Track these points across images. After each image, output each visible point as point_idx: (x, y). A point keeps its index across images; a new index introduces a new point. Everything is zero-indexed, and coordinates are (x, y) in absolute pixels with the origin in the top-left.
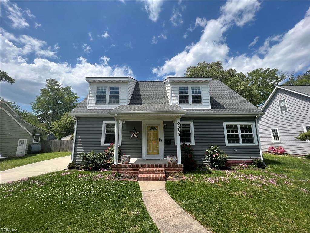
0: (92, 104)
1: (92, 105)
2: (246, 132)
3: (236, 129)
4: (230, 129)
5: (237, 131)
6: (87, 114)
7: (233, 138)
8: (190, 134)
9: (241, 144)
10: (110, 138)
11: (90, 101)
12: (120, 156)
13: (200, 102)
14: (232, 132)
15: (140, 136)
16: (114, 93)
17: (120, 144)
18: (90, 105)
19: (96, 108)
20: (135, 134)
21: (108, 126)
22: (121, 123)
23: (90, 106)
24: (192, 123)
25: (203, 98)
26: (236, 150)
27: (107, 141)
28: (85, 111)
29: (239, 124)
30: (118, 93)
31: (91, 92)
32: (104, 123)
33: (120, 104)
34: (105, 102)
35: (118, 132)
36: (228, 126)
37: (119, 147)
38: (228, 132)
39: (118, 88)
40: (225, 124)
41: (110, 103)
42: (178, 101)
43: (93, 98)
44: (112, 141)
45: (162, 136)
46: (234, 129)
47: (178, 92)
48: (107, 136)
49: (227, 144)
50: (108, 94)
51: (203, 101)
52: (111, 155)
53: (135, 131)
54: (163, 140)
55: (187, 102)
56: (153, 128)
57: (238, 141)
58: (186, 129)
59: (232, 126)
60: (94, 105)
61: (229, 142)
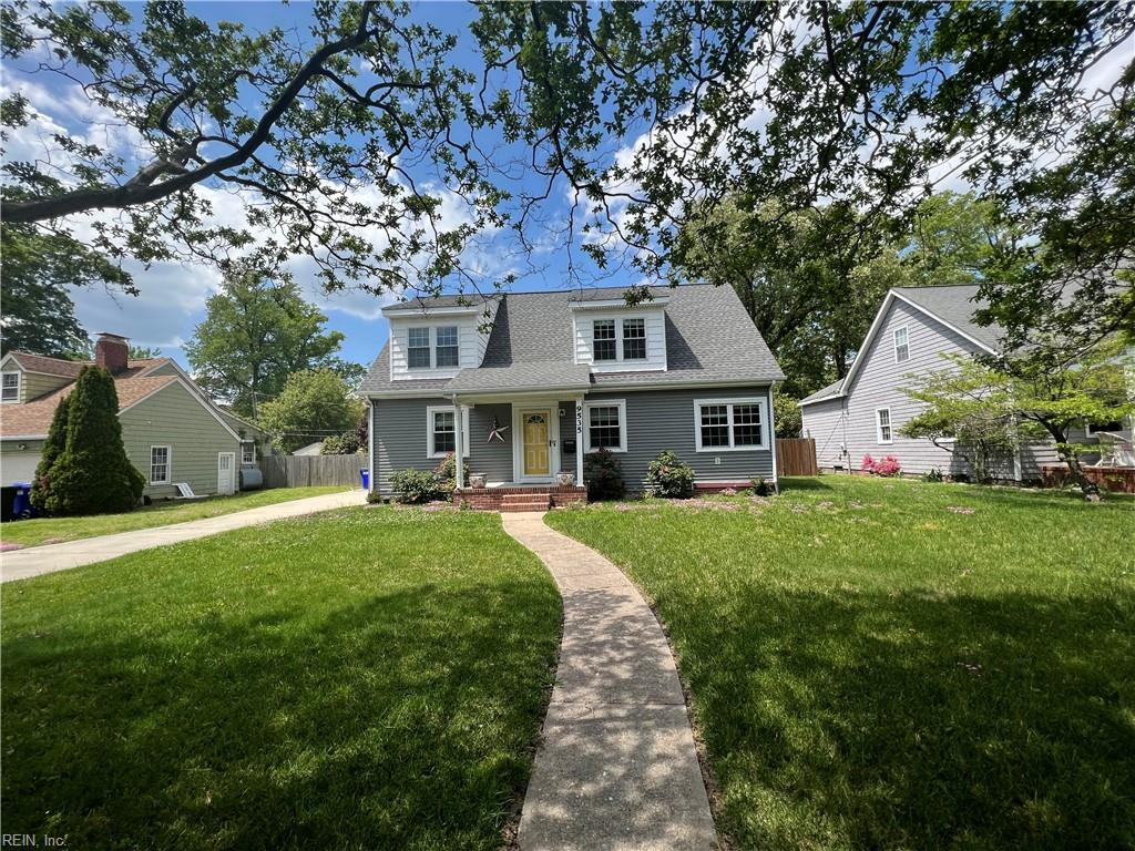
0: (400, 369)
1: (401, 371)
2: (747, 420)
3: (723, 415)
4: (710, 416)
5: (724, 420)
6: (393, 391)
7: (714, 436)
8: (618, 429)
9: (732, 447)
10: (445, 442)
11: (396, 363)
12: (466, 476)
13: (642, 355)
14: (714, 421)
15: (508, 435)
16: (447, 341)
17: (467, 454)
18: (396, 370)
19: (409, 378)
20: (499, 433)
21: (438, 416)
22: (466, 410)
23: (398, 374)
24: (622, 404)
25: (648, 346)
26: (718, 461)
27: (438, 448)
28: (388, 386)
29: (730, 402)
30: (455, 340)
31: (395, 343)
32: (431, 410)
33: (462, 367)
34: (427, 364)
35: (462, 428)
36: (704, 410)
37: (465, 460)
38: (705, 421)
39: (454, 330)
40: (698, 403)
41: (440, 364)
42: (591, 356)
43: (401, 356)
44: (451, 448)
45: (555, 436)
46: (719, 416)
47: (592, 333)
48: (437, 437)
49: (699, 448)
50: (433, 345)
51: (649, 353)
52: (449, 475)
53: (498, 427)
54: (558, 444)
55: (613, 356)
56: (536, 418)
57: (725, 442)
58: (609, 417)
59: (714, 409)
60: (405, 370)
61: (705, 443)
